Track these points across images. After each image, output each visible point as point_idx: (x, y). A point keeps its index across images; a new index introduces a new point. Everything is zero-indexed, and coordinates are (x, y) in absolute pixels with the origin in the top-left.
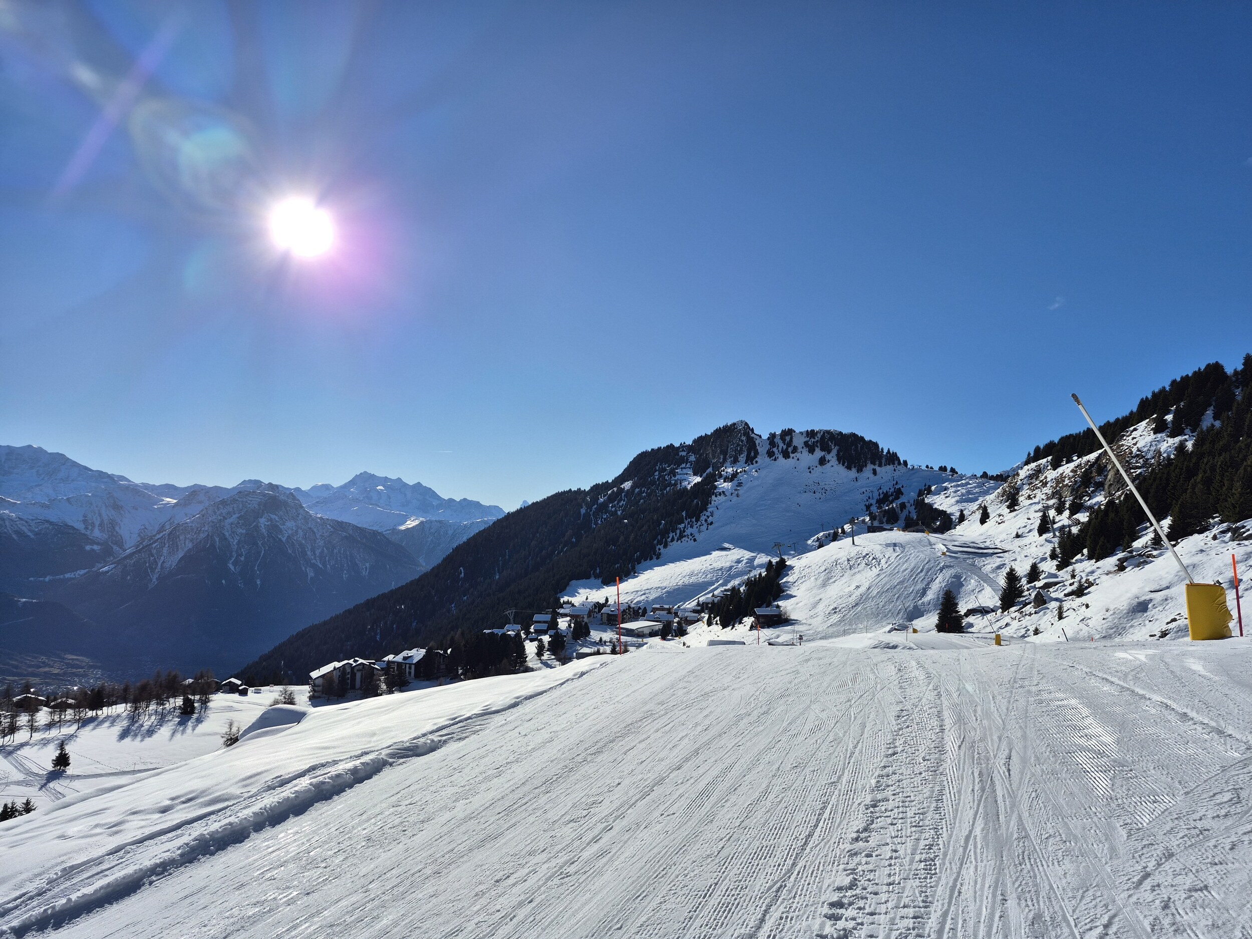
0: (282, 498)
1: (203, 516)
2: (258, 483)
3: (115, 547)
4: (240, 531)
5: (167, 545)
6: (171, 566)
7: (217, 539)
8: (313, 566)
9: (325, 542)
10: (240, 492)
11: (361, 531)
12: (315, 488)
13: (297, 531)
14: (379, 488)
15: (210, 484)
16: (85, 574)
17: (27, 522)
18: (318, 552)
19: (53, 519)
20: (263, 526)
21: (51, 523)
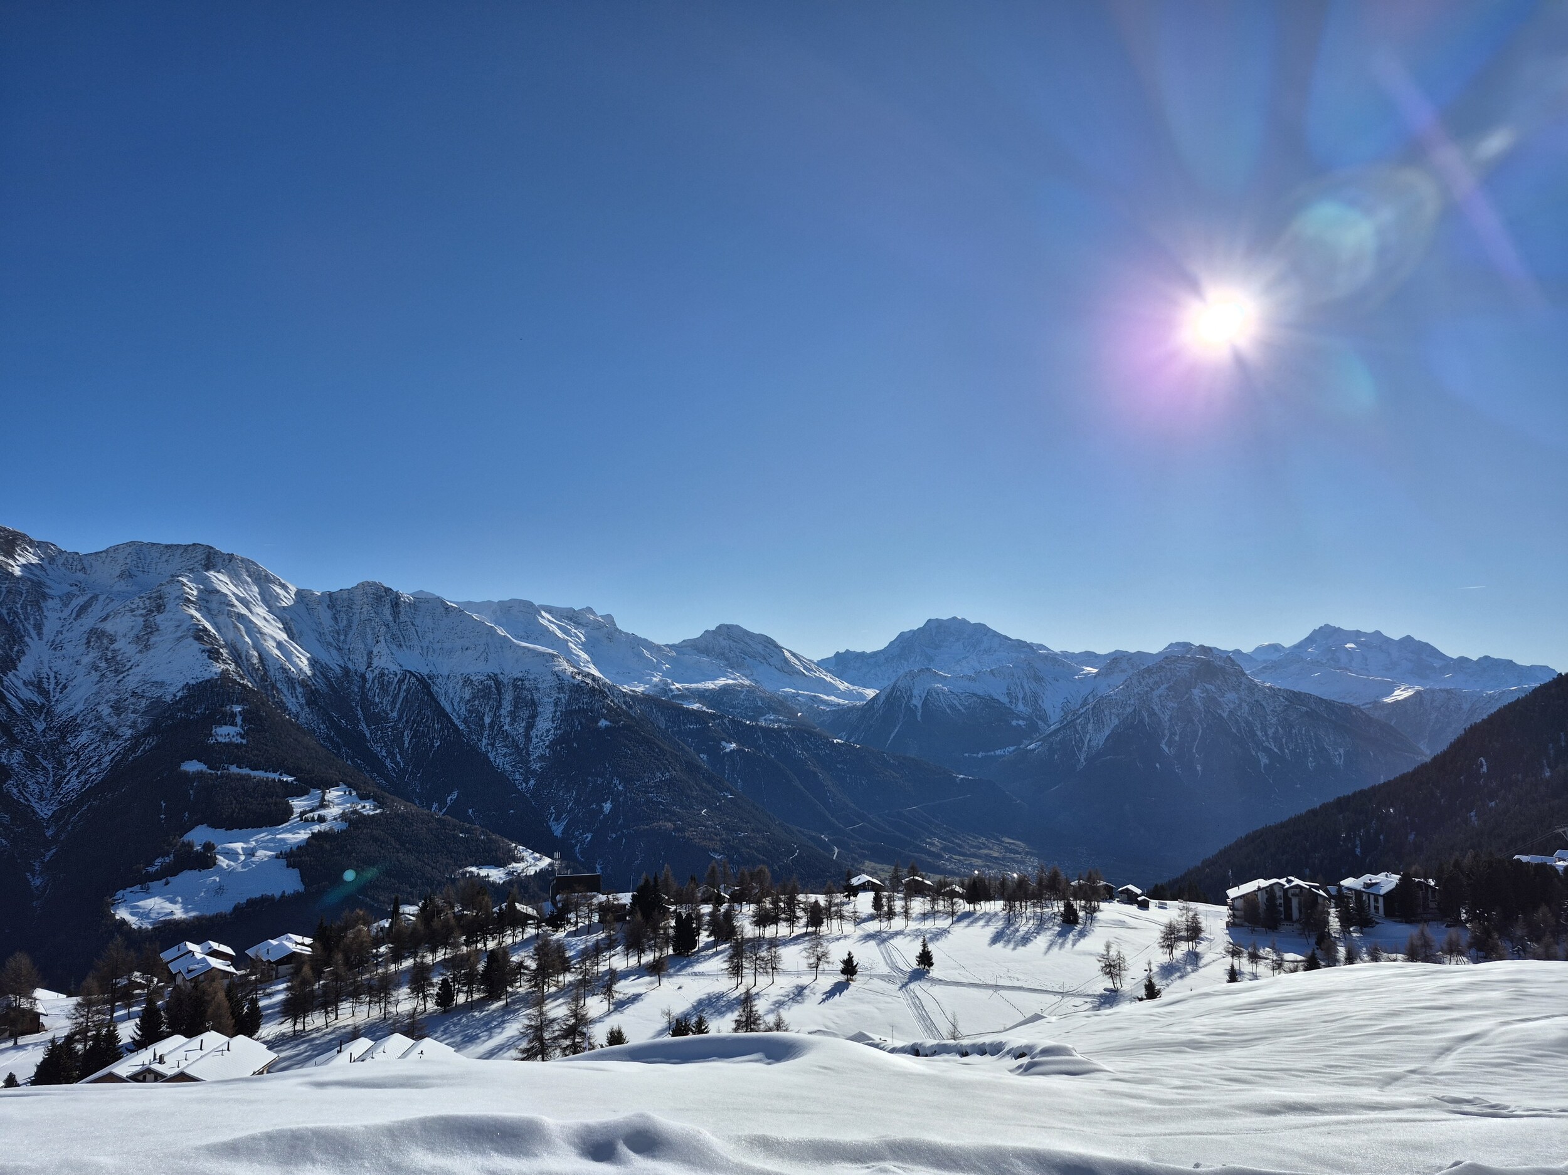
0: (1218, 663)
1: (1128, 687)
2: (1187, 646)
3: (1040, 722)
4: (1170, 704)
5: (1092, 721)
6: (1098, 744)
7: (1146, 715)
8: (1267, 750)
9: (1279, 720)
10: (1166, 658)
11: (1329, 705)
12: (1259, 649)
13: (1240, 705)
14: (1349, 645)
15: (1132, 650)
16: (1014, 751)
17: (957, 696)
18: (1270, 732)
19: (980, 692)
20: (1197, 698)
21: (979, 697)
